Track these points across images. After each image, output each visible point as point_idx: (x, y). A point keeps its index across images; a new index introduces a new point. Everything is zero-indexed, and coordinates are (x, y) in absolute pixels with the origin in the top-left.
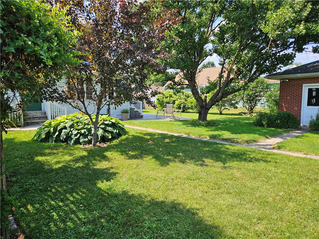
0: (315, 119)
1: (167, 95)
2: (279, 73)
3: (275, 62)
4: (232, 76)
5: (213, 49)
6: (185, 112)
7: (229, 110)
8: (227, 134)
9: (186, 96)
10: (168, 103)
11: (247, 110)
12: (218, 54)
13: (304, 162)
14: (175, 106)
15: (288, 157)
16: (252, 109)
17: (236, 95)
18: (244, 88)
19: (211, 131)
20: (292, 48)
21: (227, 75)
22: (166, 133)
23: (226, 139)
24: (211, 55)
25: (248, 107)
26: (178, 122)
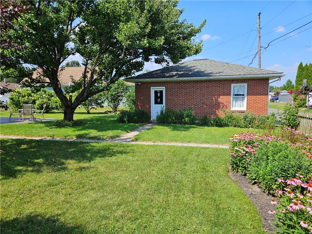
0: (160, 114)
1: (23, 94)
2: (134, 77)
3: (130, 67)
4: (95, 77)
5: (75, 48)
6: (49, 113)
7: (96, 109)
8: (93, 133)
9: (49, 95)
10: (26, 103)
11: (112, 109)
12: (80, 54)
13: (152, 149)
14: (36, 106)
15: (142, 146)
16: (116, 108)
17: (101, 95)
18: (108, 88)
19: (77, 130)
20: (141, 58)
21: (90, 76)
22: (23, 138)
23: (92, 137)
24: (73, 54)
25: (112, 106)
26: (40, 124)
